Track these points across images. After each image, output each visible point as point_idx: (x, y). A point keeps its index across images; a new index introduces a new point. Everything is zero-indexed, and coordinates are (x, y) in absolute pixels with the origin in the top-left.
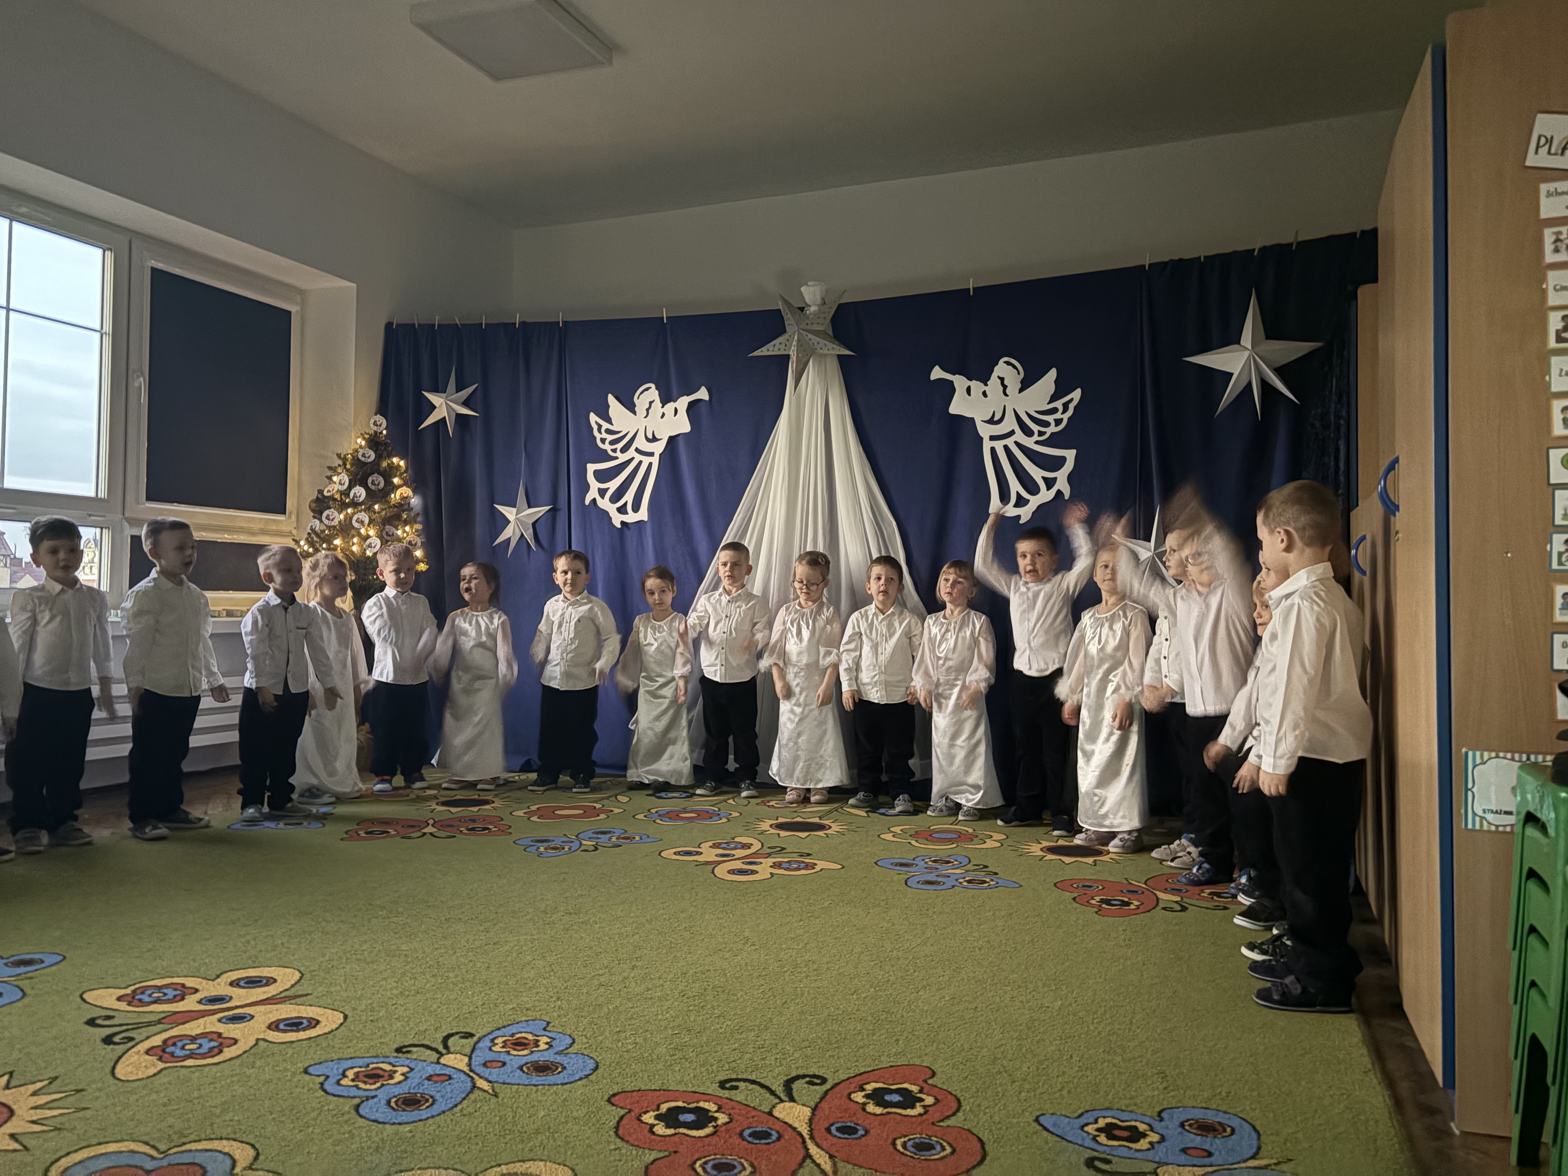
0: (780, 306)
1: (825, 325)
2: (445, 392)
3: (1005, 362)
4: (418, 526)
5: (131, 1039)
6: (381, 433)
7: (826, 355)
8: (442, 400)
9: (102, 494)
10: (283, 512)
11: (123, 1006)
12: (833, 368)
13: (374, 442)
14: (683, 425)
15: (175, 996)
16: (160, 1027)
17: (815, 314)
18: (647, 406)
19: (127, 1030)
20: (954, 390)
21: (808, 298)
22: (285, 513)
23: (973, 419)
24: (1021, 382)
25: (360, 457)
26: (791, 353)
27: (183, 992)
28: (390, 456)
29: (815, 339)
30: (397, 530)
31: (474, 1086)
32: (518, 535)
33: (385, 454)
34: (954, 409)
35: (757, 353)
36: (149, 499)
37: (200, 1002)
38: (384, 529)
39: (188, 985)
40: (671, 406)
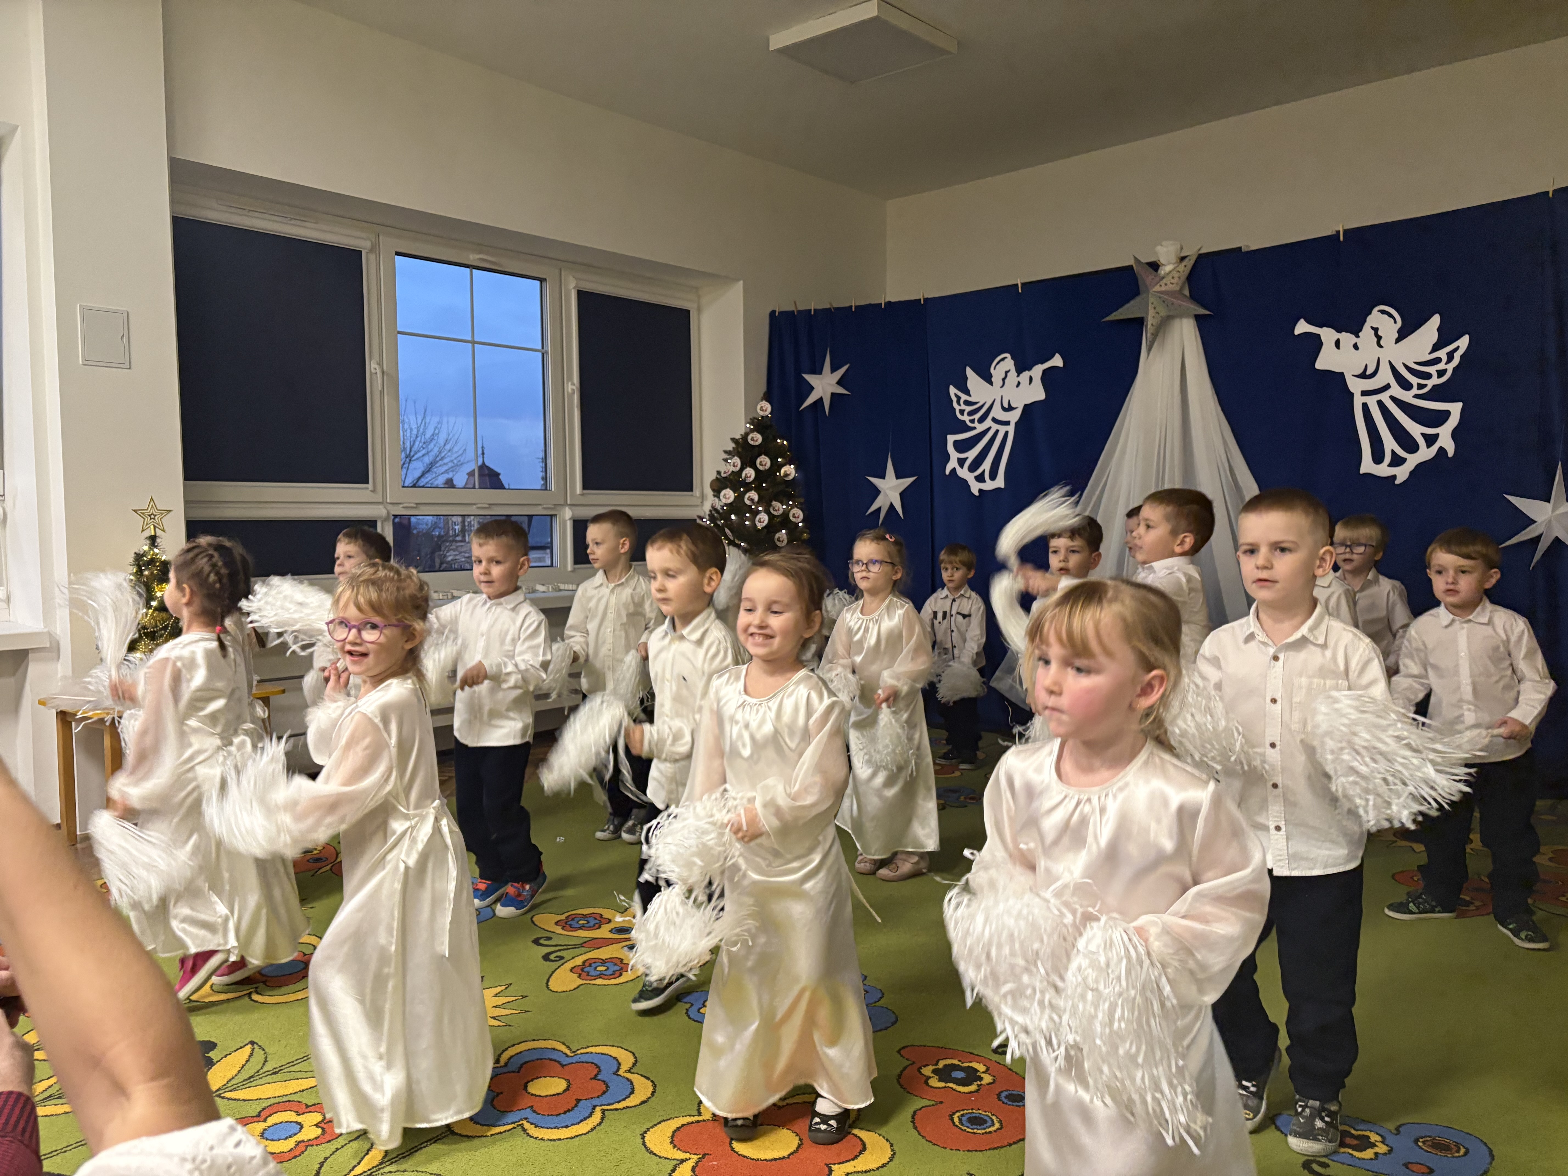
0: (1134, 266)
2: (821, 373)
3: (1379, 311)
4: (801, 500)
5: (561, 958)
6: (767, 416)
8: (819, 381)
9: (550, 487)
11: (559, 930)
13: (761, 426)
14: (1037, 393)
15: (594, 925)
16: (583, 950)
18: (1003, 376)
19: (559, 950)
20: (1321, 344)
23: (1342, 375)
24: (1399, 332)
25: (749, 441)
27: (600, 921)
28: (774, 438)
29: (1169, 300)
32: (888, 504)
33: (770, 436)
34: (1321, 364)
35: (1111, 317)
36: (584, 487)
37: (611, 931)
39: (605, 916)
40: (1026, 375)
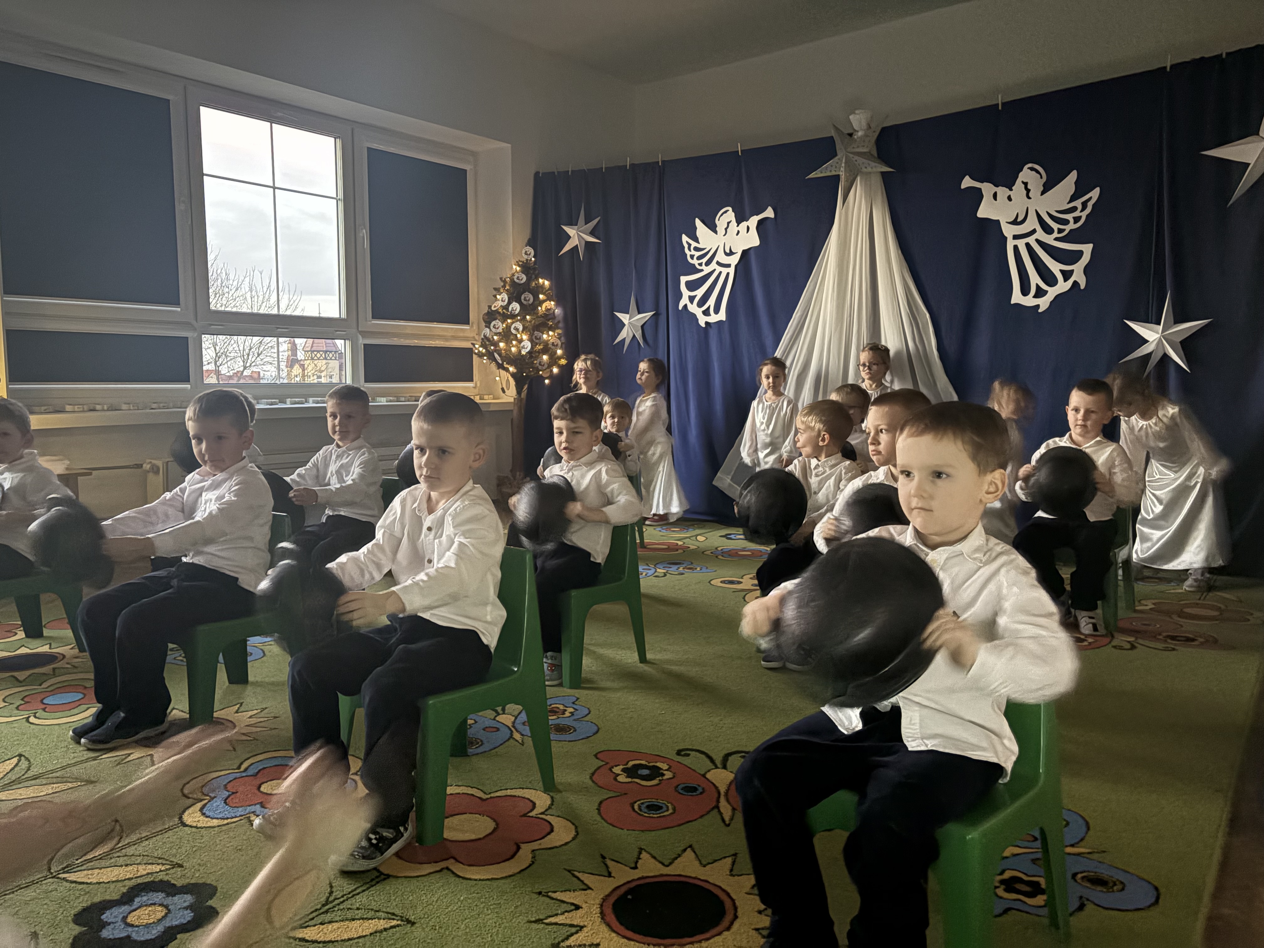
0: (833, 133)
1: (869, 147)
2: (576, 225)
3: (1029, 168)
4: (559, 331)
6: (531, 260)
7: (870, 173)
8: (575, 231)
9: (344, 316)
10: (467, 322)
12: (877, 183)
13: (526, 268)
14: (753, 240)
17: (861, 138)
18: (726, 226)
20: (982, 196)
21: (856, 126)
22: (469, 324)
23: (998, 222)
24: (1044, 185)
25: (515, 280)
26: (841, 173)
28: (537, 278)
29: (860, 160)
30: (543, 333)
31: (511, 737)
32: (631, 335)
33: (533, 276)
34: (982, 213)
35: (812, 176)
36: (374, 317)
38: (533, 334)
40: (744, 225)
